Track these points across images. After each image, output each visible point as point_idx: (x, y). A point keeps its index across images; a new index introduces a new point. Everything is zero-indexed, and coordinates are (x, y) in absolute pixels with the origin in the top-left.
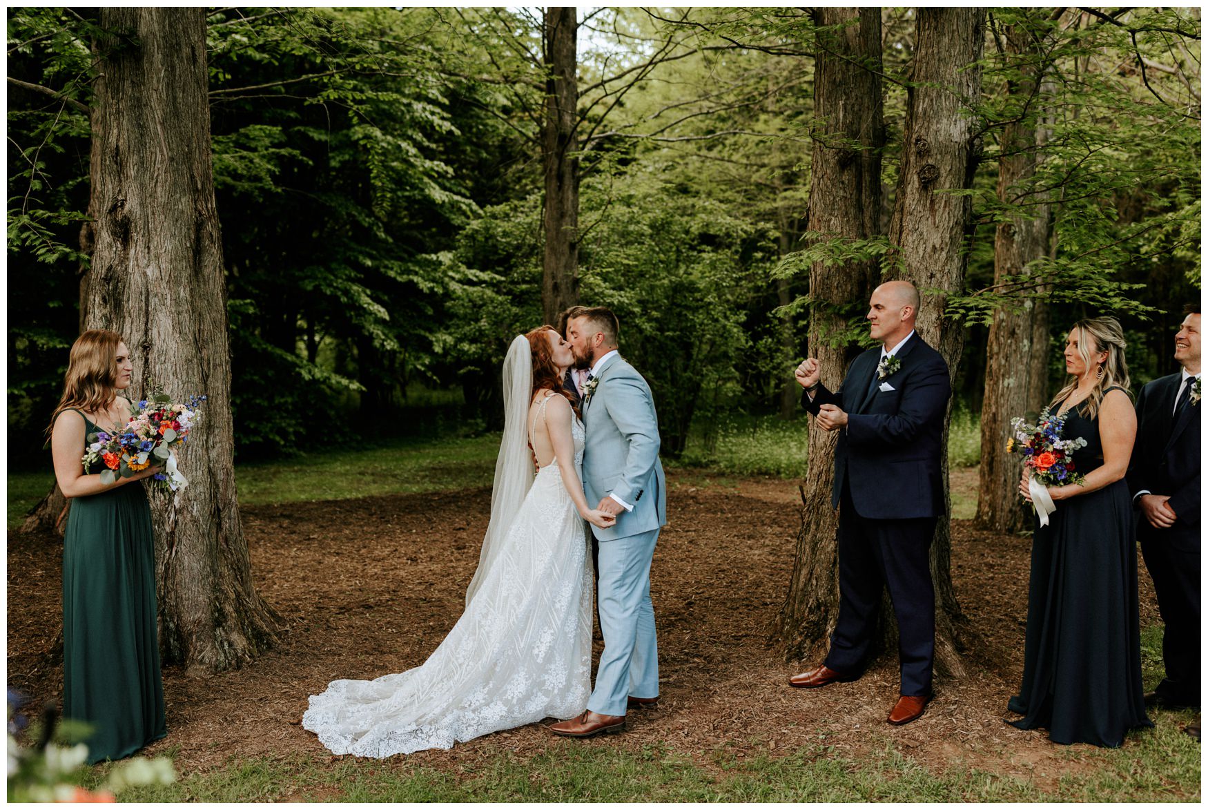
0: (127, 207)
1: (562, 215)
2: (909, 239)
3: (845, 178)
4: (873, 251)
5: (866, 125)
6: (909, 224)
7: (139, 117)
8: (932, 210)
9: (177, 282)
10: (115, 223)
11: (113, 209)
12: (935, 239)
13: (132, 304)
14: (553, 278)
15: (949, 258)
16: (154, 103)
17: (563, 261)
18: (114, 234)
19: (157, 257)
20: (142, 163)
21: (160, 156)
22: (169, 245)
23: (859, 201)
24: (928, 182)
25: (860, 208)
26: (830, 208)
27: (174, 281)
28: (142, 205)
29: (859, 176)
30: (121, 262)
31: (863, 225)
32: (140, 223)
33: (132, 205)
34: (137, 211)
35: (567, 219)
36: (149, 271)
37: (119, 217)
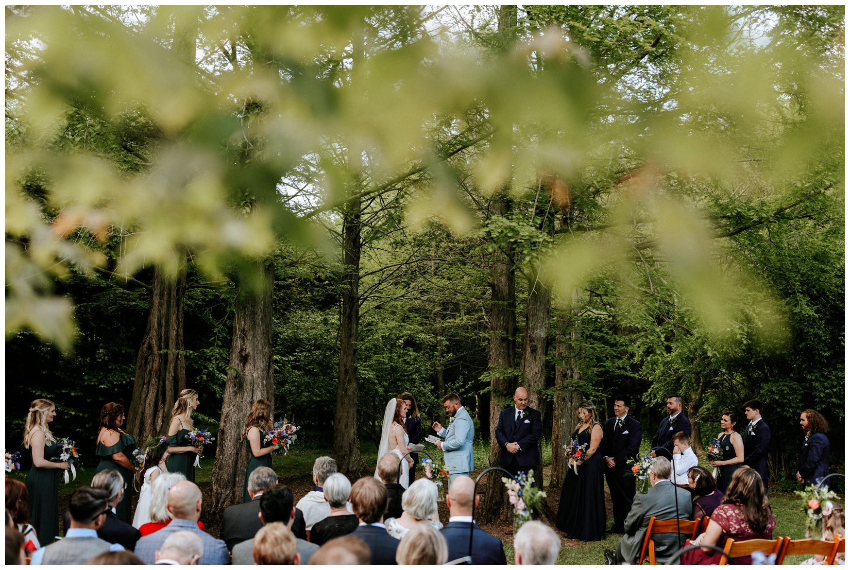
0: (247, 351)
1: (351, 336)
2: (528, 370)
3: (504, 345)
4: (516, 374)
5: (511, 327)
6: (527, 364)
7: (253, 318)
8: (535, 360)
9: (263, 379)
10: (241, 356)
11: (241, 351)
12: (536, 370)
13: (248, 387)
14: (345, 366)
15: (541, 376)
16: (259, 313)
17: (350, 358)
18: (241, 361)
19: (258, 369)
20: (254, 336)
21: (260, 332)
22: (262, 365)
23: (509, 353)
24: (534, 351)
25: (509, 356)
26: (498, 355)
27: (262, 379)
28: (253, 350)
29: (508, 344)
30: (242, 371)
31: (510, 362)
32: (252, 357)
33: (249, 350)
34: (251, 352)
35: (353, 338)
36: (254, 375)
37: (244, 354)
